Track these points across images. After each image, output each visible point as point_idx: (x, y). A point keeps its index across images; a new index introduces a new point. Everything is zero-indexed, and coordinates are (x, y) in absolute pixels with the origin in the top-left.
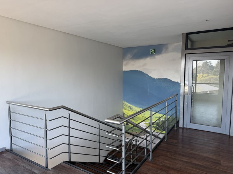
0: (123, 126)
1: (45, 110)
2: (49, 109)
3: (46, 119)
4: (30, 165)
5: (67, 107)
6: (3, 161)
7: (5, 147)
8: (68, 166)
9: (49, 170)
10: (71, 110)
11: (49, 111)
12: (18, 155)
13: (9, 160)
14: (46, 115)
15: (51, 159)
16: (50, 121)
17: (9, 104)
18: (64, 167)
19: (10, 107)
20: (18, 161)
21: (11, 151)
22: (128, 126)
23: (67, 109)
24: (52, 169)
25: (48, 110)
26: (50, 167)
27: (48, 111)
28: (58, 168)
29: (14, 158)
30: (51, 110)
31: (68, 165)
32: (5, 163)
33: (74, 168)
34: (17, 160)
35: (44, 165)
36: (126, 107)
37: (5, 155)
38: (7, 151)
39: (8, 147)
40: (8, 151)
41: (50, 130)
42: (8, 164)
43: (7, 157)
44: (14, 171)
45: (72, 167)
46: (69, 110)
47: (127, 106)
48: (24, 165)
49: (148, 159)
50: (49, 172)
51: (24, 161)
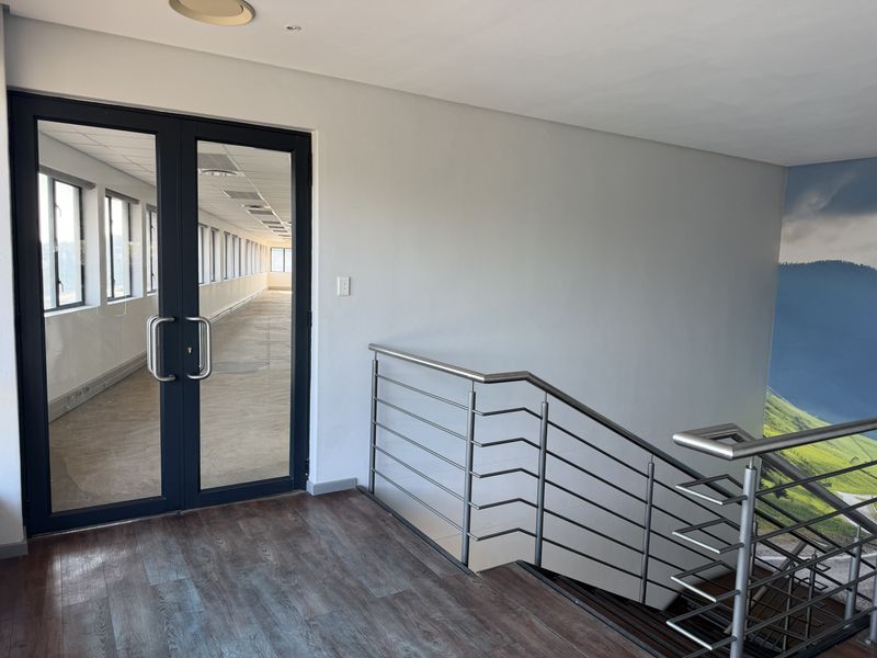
0: (748, 472)
1: (474, 380)
2: (486, 376)
3: (474, 408)
4: (418, 546)
5: (540, 380)
6: (349, 517)
7: (356, 480)
8: (531, 578)
9: (471, 574)
10: (552, 390)
11: (486, 382)
12: (387, 509)
13: (366, 517)
14: (474, 394)
15: (479, 540)
16: (485, 415)
17: (377, 351)
18: (517, 576)
19: (377, 362)
20: (387, 525)
21: (369, 493)
22: (782, 498)
23: (542, 384)
24: (481, 572)
25: (482, 379)
26: (475, 566)
27: (480, 381)
28: (500, 575)
29: (378, 516)
30: (492, 380)
31: (530, 575)
32: (355, 524)
33: (550, 590)
34: (384, 521)
35: (459, 556)
36: (777, 420)
37: (355, 501)
38: (361, 490)
39: (364, 481)
40: (363, 493)
41: (484, 445)
42: (362, 527)
43: (360, 507)
44: (376, 551)
45: (544, 585)
46: (547, 391)
47: (785, 415)
48: (401, 540)
49: (859, 635)
50: (471, 579)
51: (404, 529)
